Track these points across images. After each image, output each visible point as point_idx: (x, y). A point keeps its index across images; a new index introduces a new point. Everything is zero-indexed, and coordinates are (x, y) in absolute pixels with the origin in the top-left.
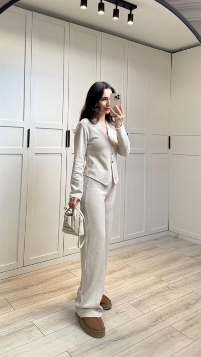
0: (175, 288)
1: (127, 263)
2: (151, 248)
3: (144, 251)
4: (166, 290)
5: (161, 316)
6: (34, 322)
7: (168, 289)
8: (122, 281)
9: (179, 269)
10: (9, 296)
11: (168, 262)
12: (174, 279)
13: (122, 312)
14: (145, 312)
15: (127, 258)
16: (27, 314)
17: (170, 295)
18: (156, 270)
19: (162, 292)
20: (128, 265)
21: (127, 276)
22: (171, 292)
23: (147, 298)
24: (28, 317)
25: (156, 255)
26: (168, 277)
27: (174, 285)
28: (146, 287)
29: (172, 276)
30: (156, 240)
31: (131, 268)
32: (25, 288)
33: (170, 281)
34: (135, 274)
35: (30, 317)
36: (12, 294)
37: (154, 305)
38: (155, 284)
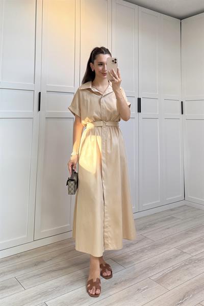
0: (199, 260)
1: (144, 235)
2: (169, 219)
3: (161, 222)
4: (190, 263)
5: (187, 293)
6: (47, 303)
7: (191, 262)
8: (141, 255)
9: (200, 241)
10: (19, 274)
11: (186, 233)
12: (196, 250)
13: (144, 289)
14: (169, 288)
15: (144, 229)
16: (39, 294)
17: (195, 269)
18: (176, 242)
19: (185, 265)
20: (146, 237)
21: (145, 249)
22: (195, 265)
23: (170, 272)
24: (40, 297)
25: (174, 226)
26: (190, 248)
27: (197, 257)
28: (168, 260)
29: (193, 247)
30: (172, 210)
31: (149, 240)
32: (36, 265)
33: (192, 253)
34: (154, 247)
35: (42, 298)
36: (23, 272)
37: (178, 280)
38: (176, 256)
